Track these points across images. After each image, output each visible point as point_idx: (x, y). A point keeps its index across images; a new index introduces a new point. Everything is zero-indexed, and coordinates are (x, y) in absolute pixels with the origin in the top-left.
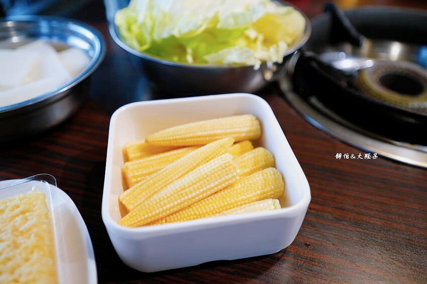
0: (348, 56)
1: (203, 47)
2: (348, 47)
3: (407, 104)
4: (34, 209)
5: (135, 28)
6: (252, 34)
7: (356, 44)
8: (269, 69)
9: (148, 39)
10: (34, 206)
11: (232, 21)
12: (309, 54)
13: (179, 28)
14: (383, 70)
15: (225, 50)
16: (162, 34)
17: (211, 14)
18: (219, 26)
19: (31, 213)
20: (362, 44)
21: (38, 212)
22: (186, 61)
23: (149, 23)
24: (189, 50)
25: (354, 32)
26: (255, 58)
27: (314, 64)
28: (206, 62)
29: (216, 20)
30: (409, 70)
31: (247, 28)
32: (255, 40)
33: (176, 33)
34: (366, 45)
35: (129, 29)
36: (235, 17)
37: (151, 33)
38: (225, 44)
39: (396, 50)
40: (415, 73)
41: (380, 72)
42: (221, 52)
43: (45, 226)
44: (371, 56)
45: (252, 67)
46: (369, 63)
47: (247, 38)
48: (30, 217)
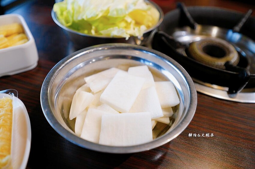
0: (187, 35)
1: (101, 26)
2: (188, 29)
3: (214, 62)
4: (4, 107)
5: (65, 13)
6: (129, 20)
7: (193, 28)
8: (139, 39)
9: (71, 20)
10: (5, 105)
11: (115, 13)
13: (87, 15)
14: (206, 43)
15: (111, 29)
16: (78, 18)
17: (105, 8)
18: (109, 15)
19: (2, 109)
20: (196, 27)
21: (6, 108)
22: (91, 33)
23: (72, 11)
24: (93, 27)
25: (192, 20)
26: (127, 33)
27: (163, 38)
28: (101, 34)
29: (108, 11)
30: (220, 44)
31: (125, 17)
32: (130, 23)
33: (85, 18)
34: (198, 28)
35: (62, 14)
36: (117, 10)
37: (73, 17)
38: (114, 24)
39: (215, 31)
40: (223, 45)
41: (204, 44)
42: (109, 29)
43: (9, 116)
44: (201, 34)
45: (125, 38)
46: (198, 38)
47: (126, 22)
48: (2, 111)
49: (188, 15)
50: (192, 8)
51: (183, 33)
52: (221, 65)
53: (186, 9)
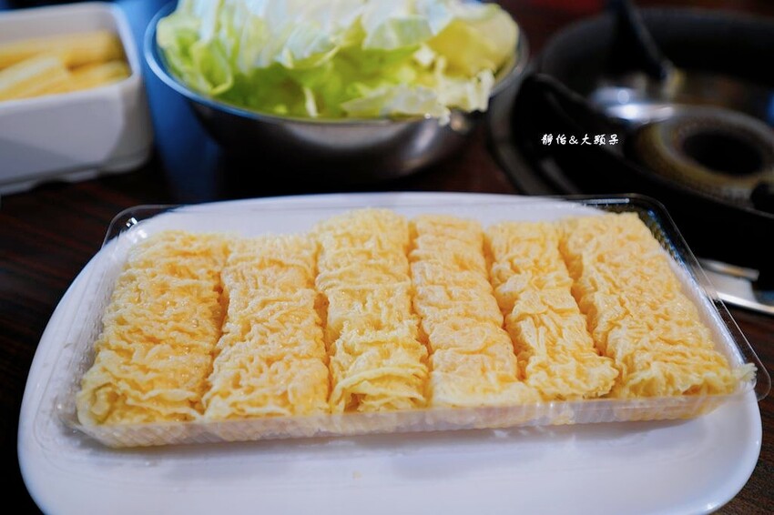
0: (634, 100)
2: (641, 81)
6: (425, 56)
7: (656, 77)
12: (545, 77)
17: (347, 22)
18: (367, 44)
22: (306, 113)
23: (227, 42)
24: (308, 92)
25: (653, 51)
28: (345, 114)
29: (358, 32)
31: (417, 48)
32: (432, 68)
34: (673, 81)
35: (185, 53)
37: (233, 61)
46: (665, 112)
47: (415, 64)
49: (644, 34)
50: (657, 13)
51: (623, 94)
52: (739, 200)
53: (637, 15)
